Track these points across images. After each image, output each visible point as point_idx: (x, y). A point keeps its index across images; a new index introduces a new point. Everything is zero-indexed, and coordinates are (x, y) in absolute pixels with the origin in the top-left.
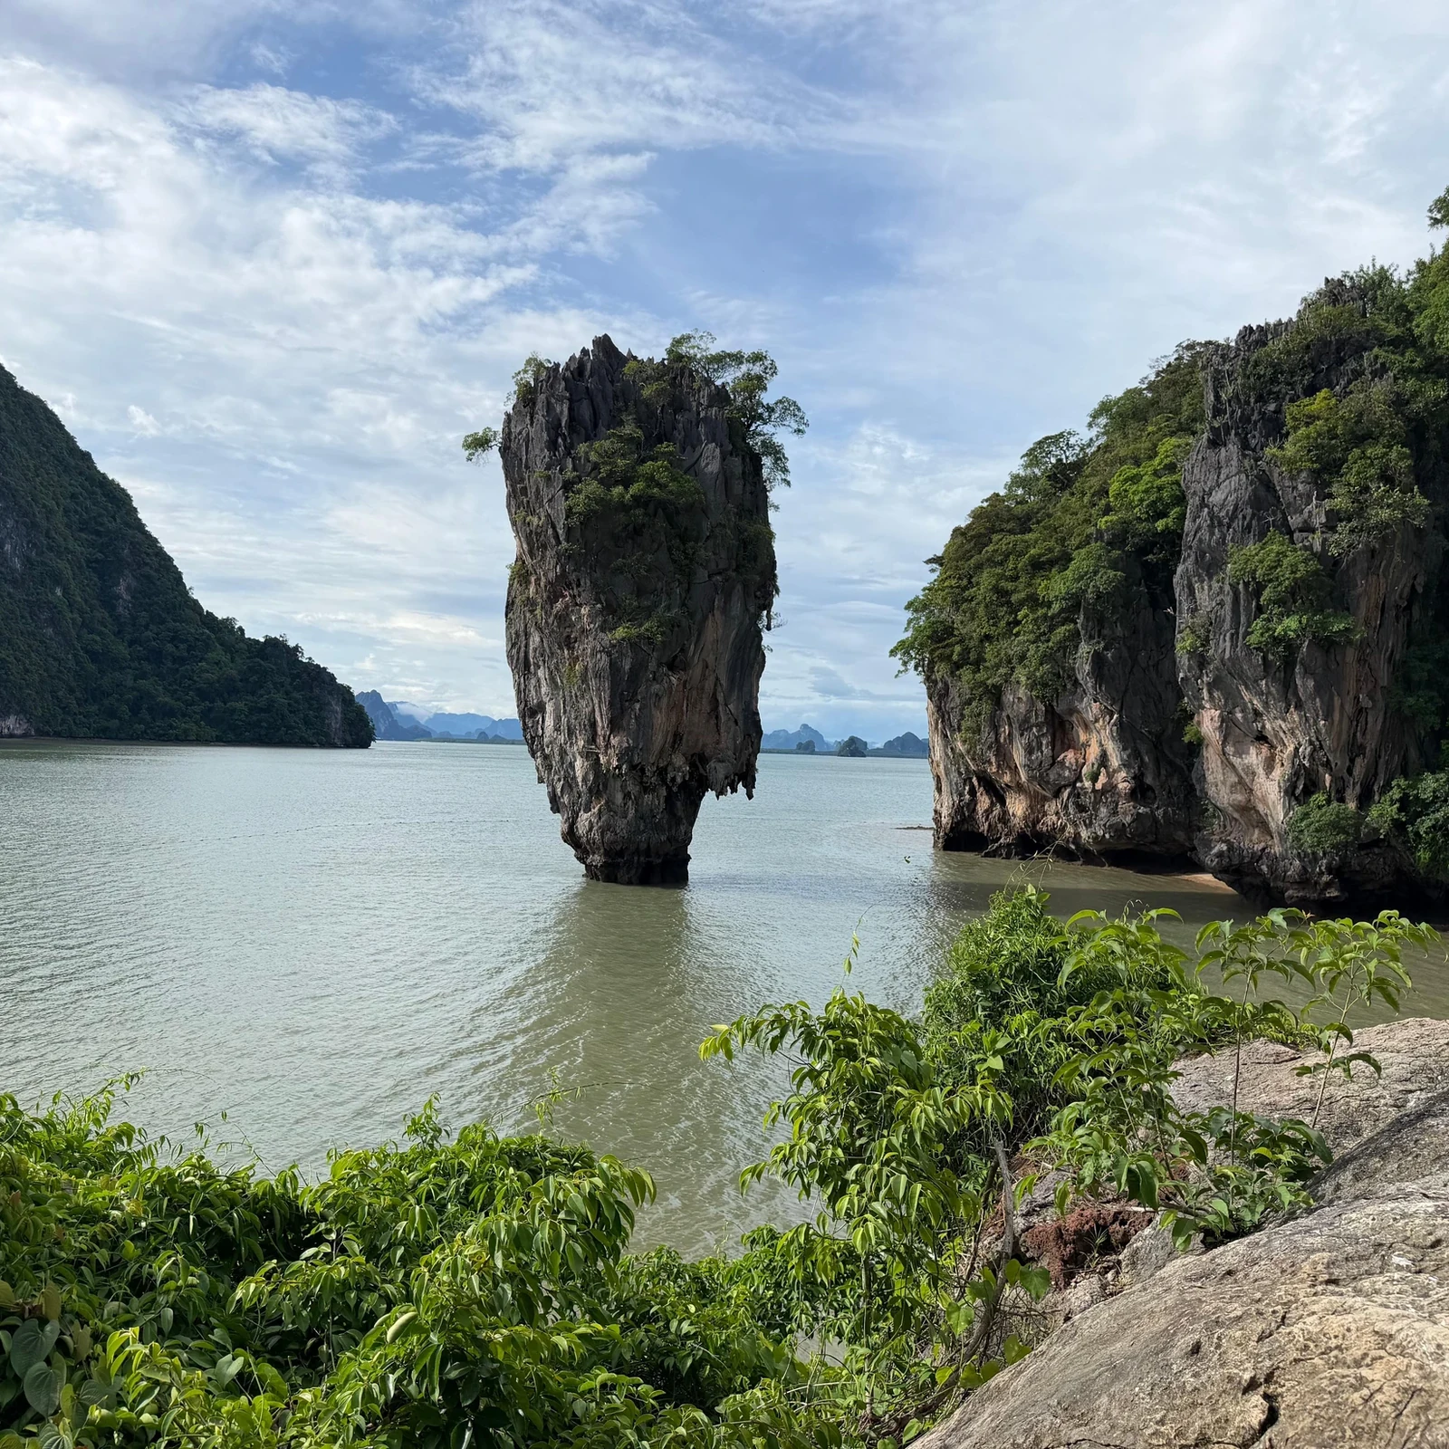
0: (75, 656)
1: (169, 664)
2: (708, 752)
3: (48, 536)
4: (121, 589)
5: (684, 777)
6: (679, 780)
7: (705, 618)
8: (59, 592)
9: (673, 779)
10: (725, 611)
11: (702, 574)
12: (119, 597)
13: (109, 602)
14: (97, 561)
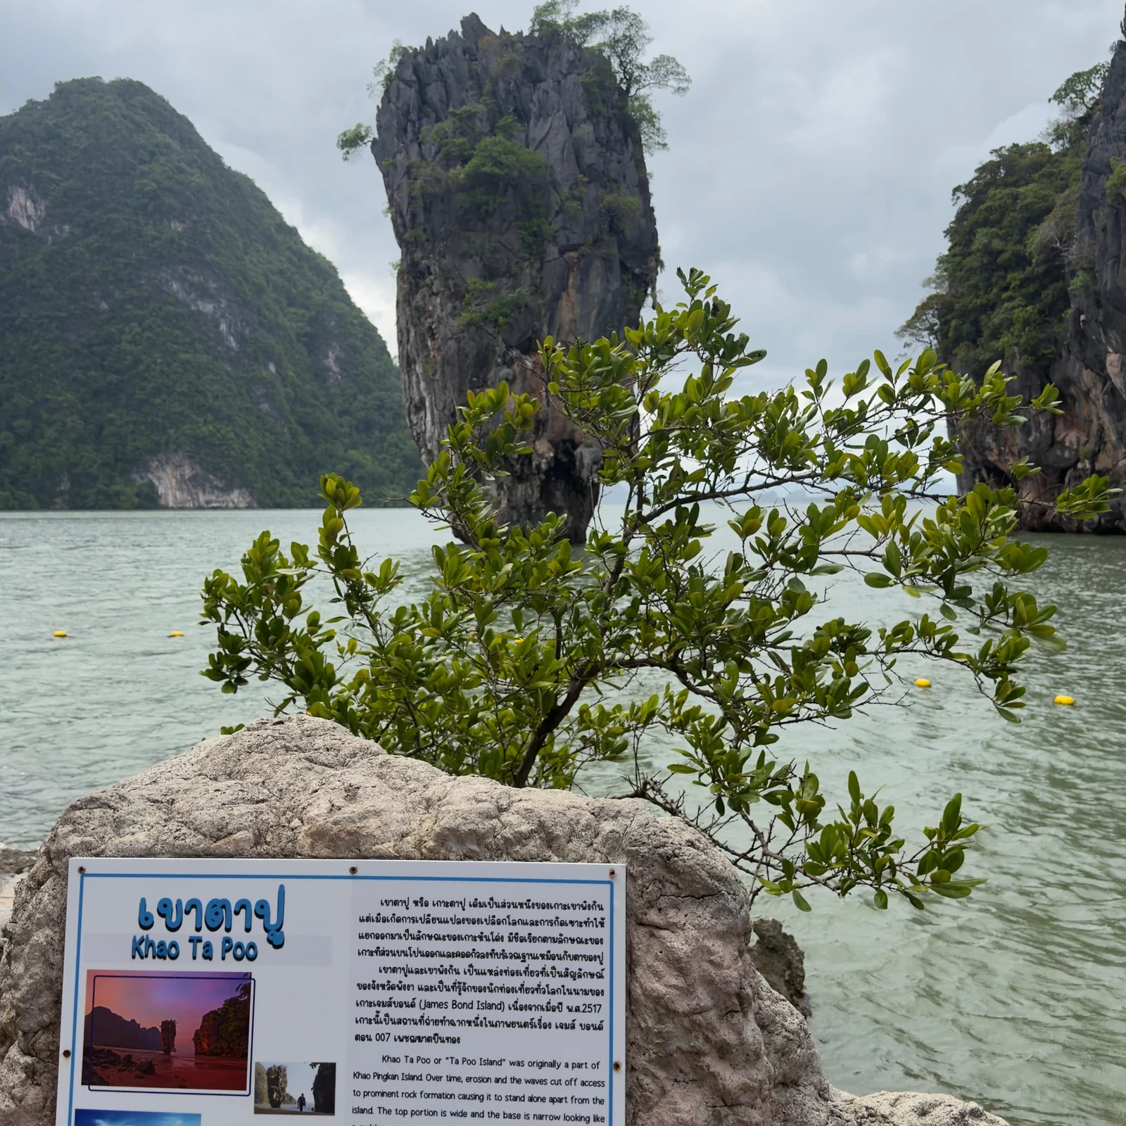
0: (290, 429)
1: (377, 433)
2: (577, 437)
3: (259, 313)
4: (330, 361)
5: (548, 463)
6: (544, 466)
7: (557, 298)
8: (272, 368)
9: (538, 467)
10: (581, 289)
11: (553, 251)
12: (330, 369)
13: (320, 374)
14: (306, 335)
